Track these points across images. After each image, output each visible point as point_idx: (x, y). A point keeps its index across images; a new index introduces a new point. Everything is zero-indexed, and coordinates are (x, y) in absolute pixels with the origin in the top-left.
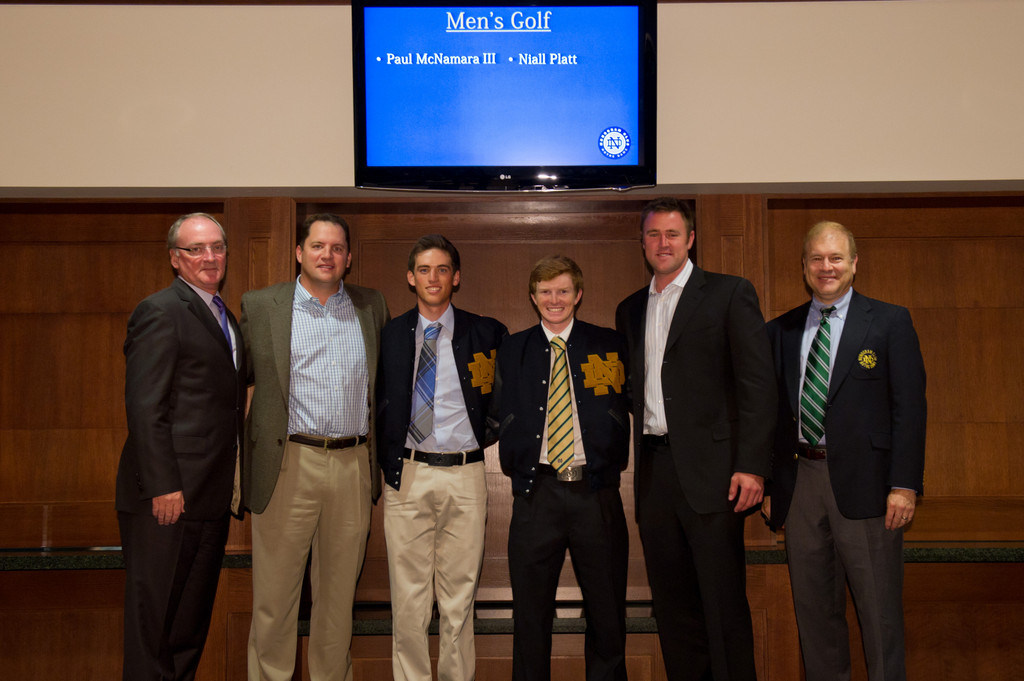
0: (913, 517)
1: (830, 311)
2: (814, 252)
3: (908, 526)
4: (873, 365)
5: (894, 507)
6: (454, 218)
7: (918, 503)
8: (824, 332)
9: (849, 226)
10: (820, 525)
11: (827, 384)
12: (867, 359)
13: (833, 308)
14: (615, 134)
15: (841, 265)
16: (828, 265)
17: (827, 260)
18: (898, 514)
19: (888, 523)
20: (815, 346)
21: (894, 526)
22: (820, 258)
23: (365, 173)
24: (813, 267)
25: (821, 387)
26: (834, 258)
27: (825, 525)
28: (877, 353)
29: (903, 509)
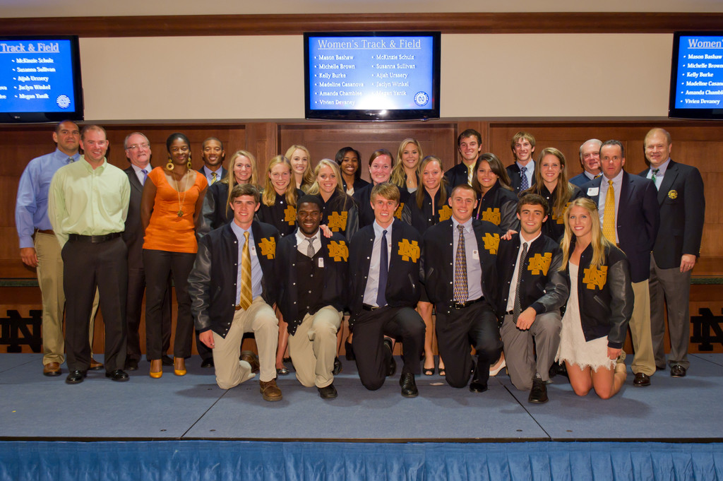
2: (649, 144)
3: (691, 270)
4: (675, 197)
5: (685, 262)
12: (672, 195)
13: (658, 170)
14: (422, 95)
15: (661, 150)
16: (655, 150)
17: (655, 148)
18: (686, 265)
19: (681, 269)
21: (685, 270)
22: (652, 147)
24: (648, 150)
26: (659, 146)
28: (678, 191)
29: (689, 263)
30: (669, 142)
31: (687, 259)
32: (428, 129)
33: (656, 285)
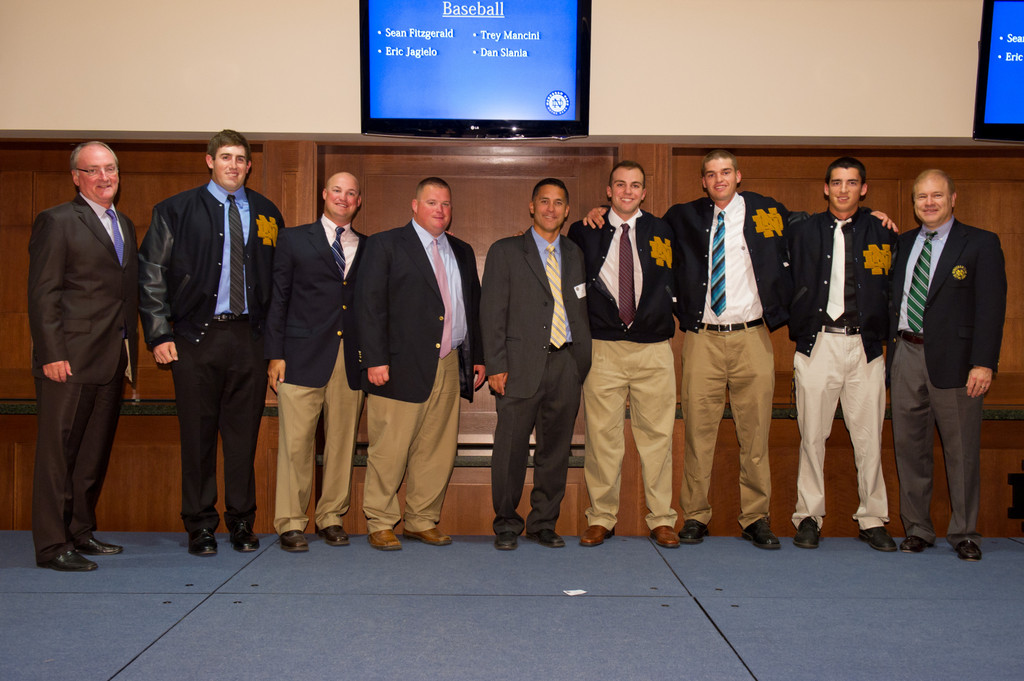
0: (990, 386)
1: (933, 235)
2: (920, 192)
4: (964, 277)
5: (975, 379)
6: (436, 158)
7: (994, 377)
8: (927, 250)
9: (948, 173)
10: (920, 390)
11: (928, 288)
12: (959, 273)
13: (936, 233)
14: (558, 96)
15: (939, 201)
16: (929, 201)
17: (929, 197)
19: (969, 391)
20: (919, 261)
21: (975, 393)
22: (925, 196)
23: (369, 124)
24: (920, 203)
25: (923, 290)
26: (935, 195)
27: (923, 390)
28: (968, 267)
29: (982, 381)
30: (952, 190)
31: (979, 376)
32: (571, 158)
33: (926, 414)
